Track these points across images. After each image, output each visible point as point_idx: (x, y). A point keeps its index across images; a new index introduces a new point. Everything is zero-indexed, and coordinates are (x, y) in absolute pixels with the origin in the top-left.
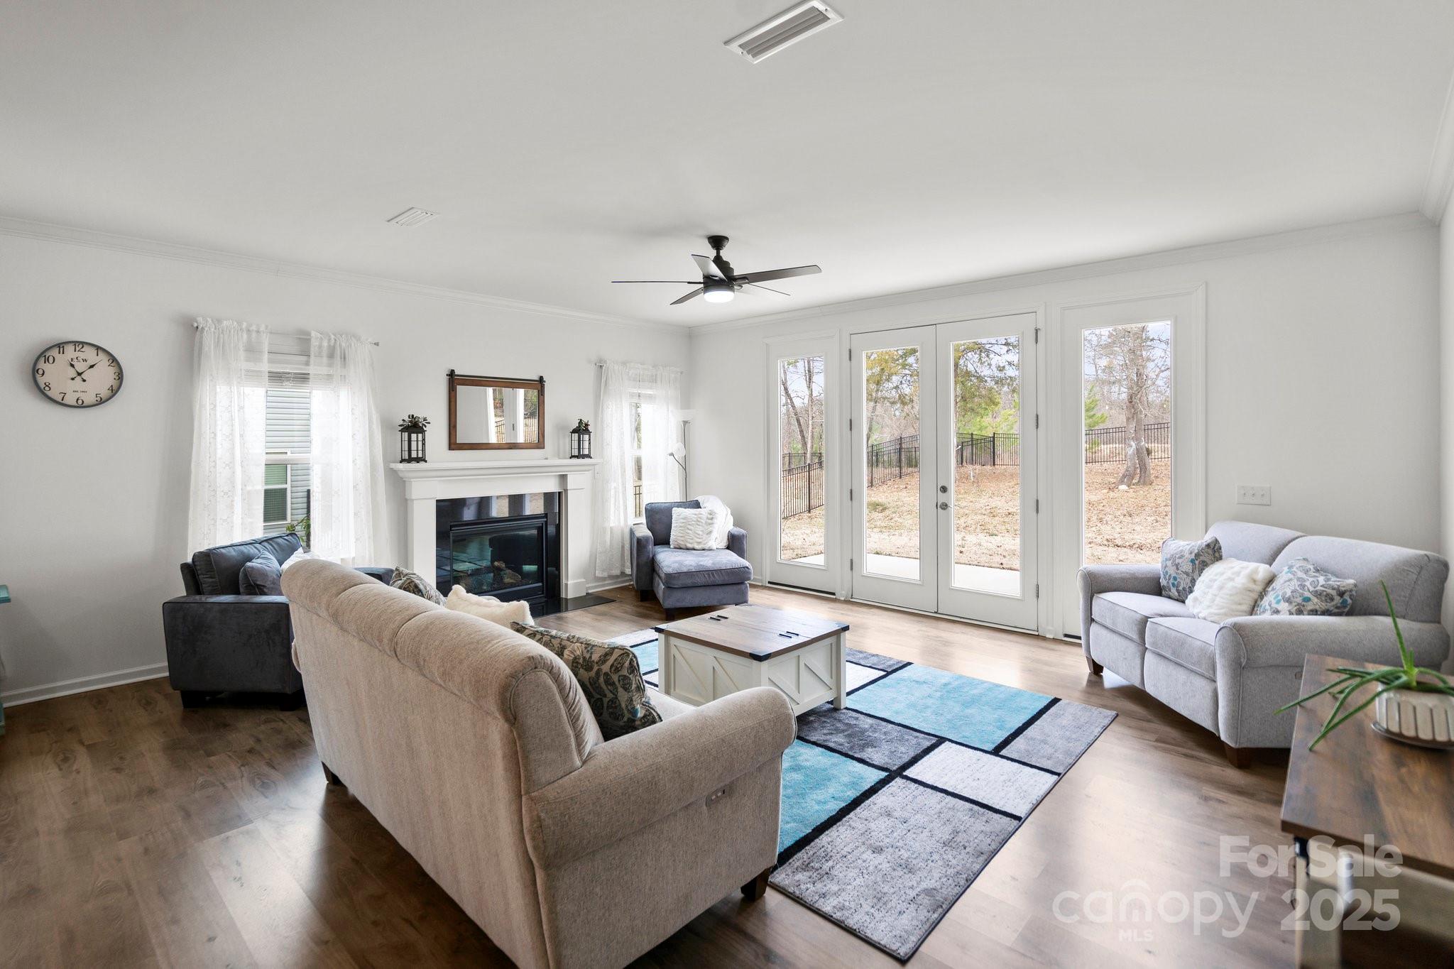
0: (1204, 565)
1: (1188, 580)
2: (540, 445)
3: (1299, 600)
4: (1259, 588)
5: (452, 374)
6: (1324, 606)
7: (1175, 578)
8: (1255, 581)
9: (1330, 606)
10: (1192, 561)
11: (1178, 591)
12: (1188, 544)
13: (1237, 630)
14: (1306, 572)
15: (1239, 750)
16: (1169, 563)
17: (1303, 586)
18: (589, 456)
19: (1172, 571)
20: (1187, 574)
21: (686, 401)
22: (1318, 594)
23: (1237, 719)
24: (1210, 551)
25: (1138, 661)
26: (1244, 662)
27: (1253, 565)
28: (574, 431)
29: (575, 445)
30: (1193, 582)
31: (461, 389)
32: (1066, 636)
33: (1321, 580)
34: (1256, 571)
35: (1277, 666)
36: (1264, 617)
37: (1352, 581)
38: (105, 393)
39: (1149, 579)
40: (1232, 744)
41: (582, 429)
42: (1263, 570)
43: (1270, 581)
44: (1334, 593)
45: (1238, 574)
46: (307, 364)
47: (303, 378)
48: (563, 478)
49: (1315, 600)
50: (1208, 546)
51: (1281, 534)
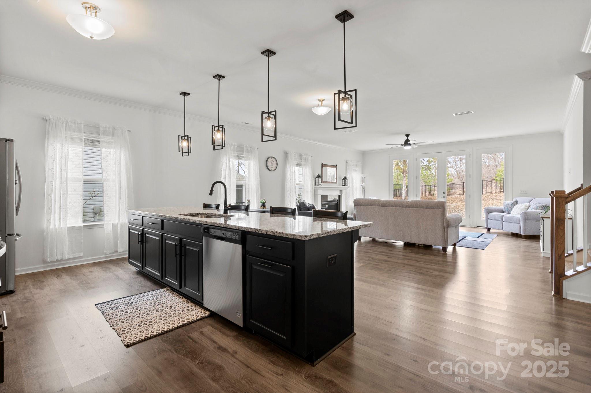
0: (514, 205)
1: (511, 209)
2: (336, 183)
3: (536, 208)
4: (527, 208)
5: (322, 164)
6: (541, 209)
7: (507, 209)
8: (526, 207)
9: (542, 209)
10: (512, 205)
11: (508, 212)
12: (510, 202)
13: (525, 213)
14: (537, 204)
15: (525, 235)
16: (506, 206)
17: (536, 206)
18: (347, 185)
19: (507, 208)
20: (510, 207)
21: (362, 172)
22: (539, 207)
23: (525, 229)
24: (516, 202)
25: (501, 224)
26: (526, 218)
27: (525, 204)
28: (343, 179)
29: (344, 182)
30: (512, 209)
31: (324, 168)
32: (477, 227)
33: (540, 204)
34: (526, 205)
35: (532, 219)
36: (529, 210)
37: (546, 204)
38: (275, 168)
39: (501, 210)
40: (524, 235)
41: (345, 178)
42: (528, 204)
43: (529, 206)
44: (543, 206)
45: (523, 205)
46: (302, 161)
47: (301, 165)
48: (341, 191)
49: (539, 208)
50: (515, 201)
51: (530, 198)
